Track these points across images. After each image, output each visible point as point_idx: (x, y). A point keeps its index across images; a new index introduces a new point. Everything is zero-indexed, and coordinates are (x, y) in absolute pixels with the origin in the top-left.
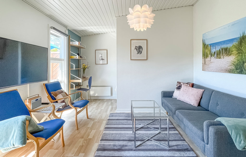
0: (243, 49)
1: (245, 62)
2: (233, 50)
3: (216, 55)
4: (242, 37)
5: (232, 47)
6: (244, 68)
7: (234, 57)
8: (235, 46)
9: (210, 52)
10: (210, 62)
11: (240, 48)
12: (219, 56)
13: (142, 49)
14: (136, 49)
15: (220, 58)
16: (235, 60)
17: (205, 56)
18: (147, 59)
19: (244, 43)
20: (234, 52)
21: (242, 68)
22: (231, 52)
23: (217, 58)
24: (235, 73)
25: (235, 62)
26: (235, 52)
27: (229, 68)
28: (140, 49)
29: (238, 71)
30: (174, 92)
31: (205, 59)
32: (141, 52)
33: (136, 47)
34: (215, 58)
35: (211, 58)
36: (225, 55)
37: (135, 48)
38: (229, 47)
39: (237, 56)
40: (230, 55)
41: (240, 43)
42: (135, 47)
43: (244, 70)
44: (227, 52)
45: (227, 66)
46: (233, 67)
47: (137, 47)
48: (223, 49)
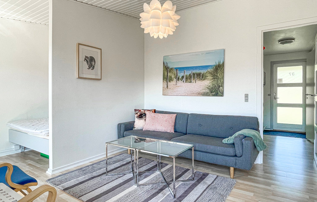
0: (219, 75)
1: (220, 86)
2: (208, 75)
3: (184, 79)
4: (218, 65)
5: (206, 72)
6: (219, 91)
7: (209, 82)
8: (210, 72)
9: (176, 76)
10: (175, 86)
11: (216, 74)
12: (189, 80)
13: (95, 63)
14: (87, 60)
15: (191, 82)
16: (210, 85)
17: (167, 79)
18: (101, 79)
19: (220, 71)
20: (208, 77)
21: (217, 91)
22: (205, 77)
23: (186, 82)
24: (210, 96)
25: (210, 86)
26: (210, 77)
27: (201, 91)
28: (92, 61)
29: (213, 94)
30: (134, 122)
31: (167, 82)
32: (94, 67)
33: (86, 57)
34: (183, 82)
35: (178, 81)
36: (198, 80)
37: (85, 59)
38: (203, 73)
39: (212, 81)
40: (204, 80)
41: (216, 70)
42: (84, 57)
43: (219, 93)
44: (200, 76)
45: (199, 90)
46: (208, 91)
47: (88, 59)
48: (195, 74)
